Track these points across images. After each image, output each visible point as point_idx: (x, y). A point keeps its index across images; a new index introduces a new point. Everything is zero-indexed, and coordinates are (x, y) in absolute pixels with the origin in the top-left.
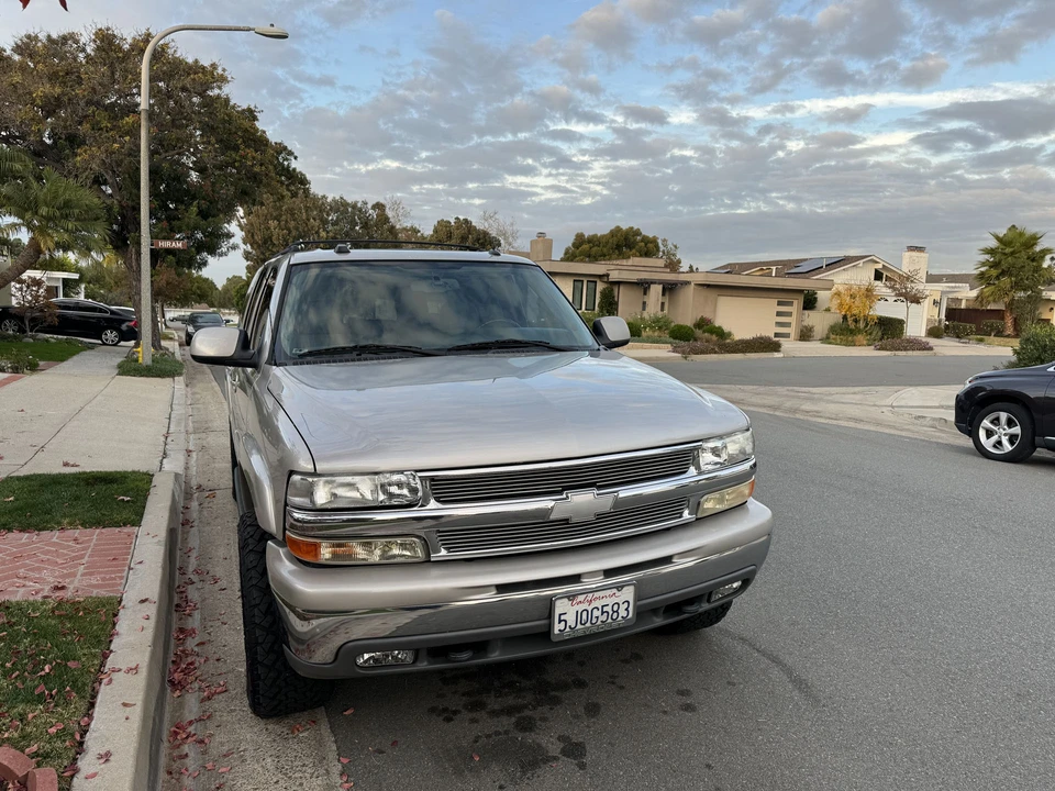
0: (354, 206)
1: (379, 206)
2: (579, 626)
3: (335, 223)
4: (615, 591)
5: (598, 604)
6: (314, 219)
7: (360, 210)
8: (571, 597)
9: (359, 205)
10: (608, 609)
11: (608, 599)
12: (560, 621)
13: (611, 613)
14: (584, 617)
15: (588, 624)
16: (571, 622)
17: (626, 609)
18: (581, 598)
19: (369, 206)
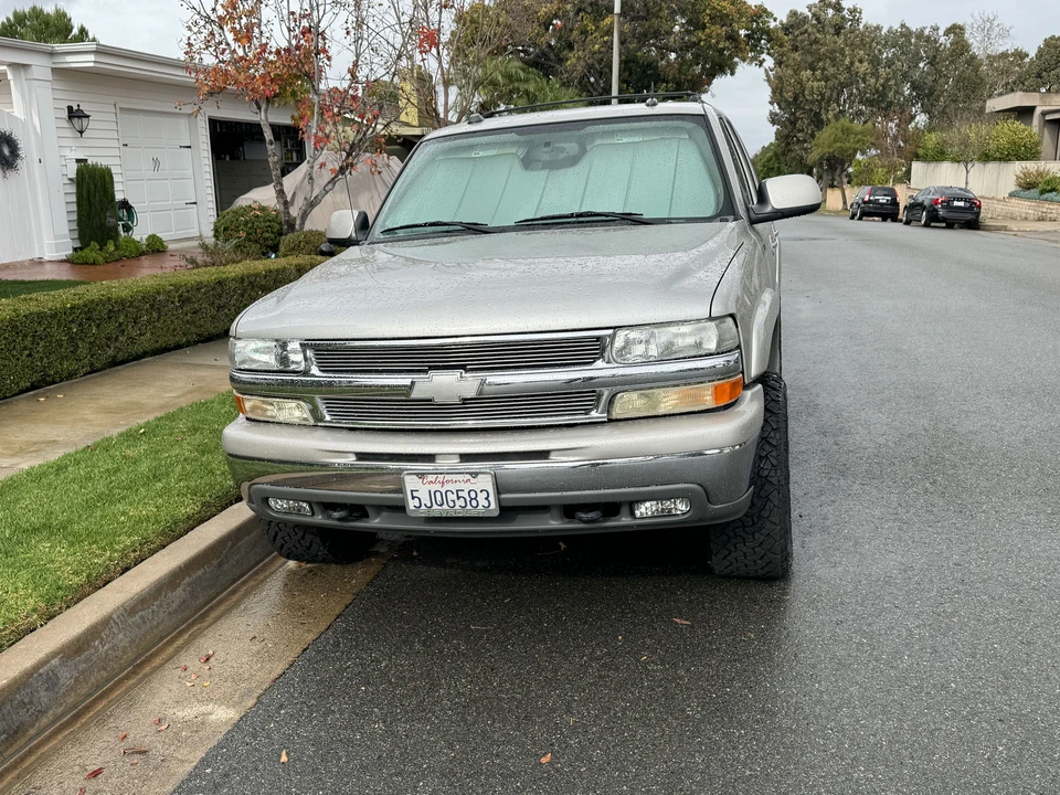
0: (920, 35)
1: (956, 30)
2: (435, 507)
3: (890, 63)
4: (468, 477)
5: (453, 487)
6: (861, 61)
7: (928, 39)
8: (421, 475)
9: (926, 32)
10: (465, 494)
11: (464, 484)
12: (413, 498)
13: (468, 499)
14: (439, 498)
15: (445, 506)
16: (426, 500)
17: (487, 499)
18: (431, 478)
19: (941, 32)
